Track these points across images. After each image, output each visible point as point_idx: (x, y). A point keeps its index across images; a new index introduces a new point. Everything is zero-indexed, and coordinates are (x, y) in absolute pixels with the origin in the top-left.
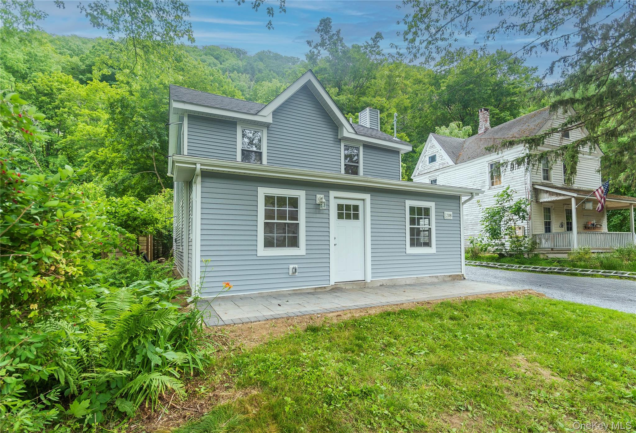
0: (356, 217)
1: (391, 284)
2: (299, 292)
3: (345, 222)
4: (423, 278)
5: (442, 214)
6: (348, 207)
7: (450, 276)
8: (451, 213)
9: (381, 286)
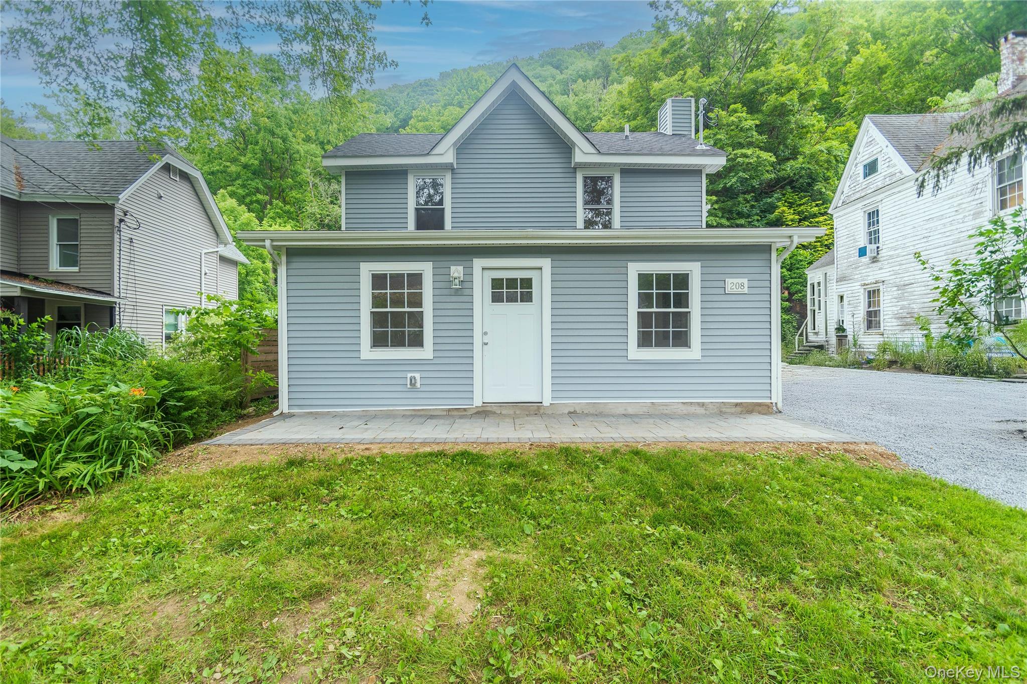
0: (527, 298)
1: (592, 411)
2: (422, 413)
3: (505, 307)
4: (666, 405)
5: (721, 284)
6: (512, 283)
7: (737, 405)
8: (745, 281)
9: (570, 413)
